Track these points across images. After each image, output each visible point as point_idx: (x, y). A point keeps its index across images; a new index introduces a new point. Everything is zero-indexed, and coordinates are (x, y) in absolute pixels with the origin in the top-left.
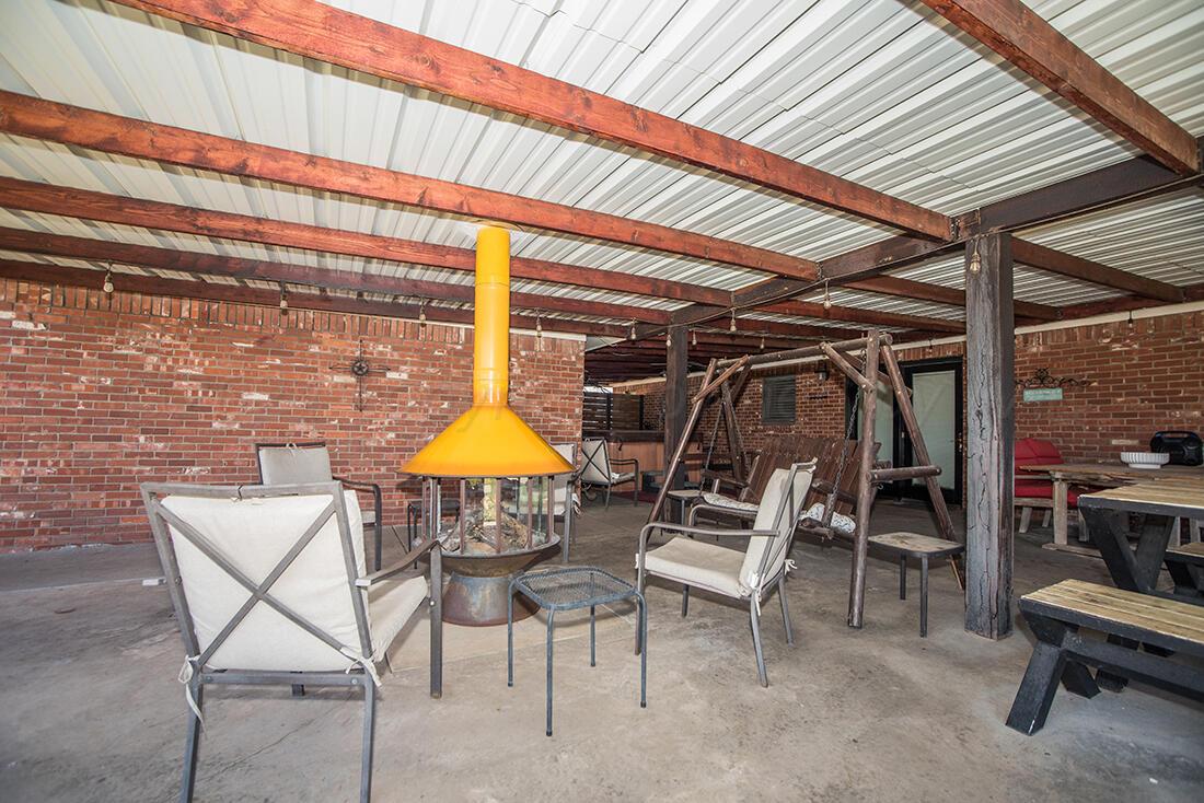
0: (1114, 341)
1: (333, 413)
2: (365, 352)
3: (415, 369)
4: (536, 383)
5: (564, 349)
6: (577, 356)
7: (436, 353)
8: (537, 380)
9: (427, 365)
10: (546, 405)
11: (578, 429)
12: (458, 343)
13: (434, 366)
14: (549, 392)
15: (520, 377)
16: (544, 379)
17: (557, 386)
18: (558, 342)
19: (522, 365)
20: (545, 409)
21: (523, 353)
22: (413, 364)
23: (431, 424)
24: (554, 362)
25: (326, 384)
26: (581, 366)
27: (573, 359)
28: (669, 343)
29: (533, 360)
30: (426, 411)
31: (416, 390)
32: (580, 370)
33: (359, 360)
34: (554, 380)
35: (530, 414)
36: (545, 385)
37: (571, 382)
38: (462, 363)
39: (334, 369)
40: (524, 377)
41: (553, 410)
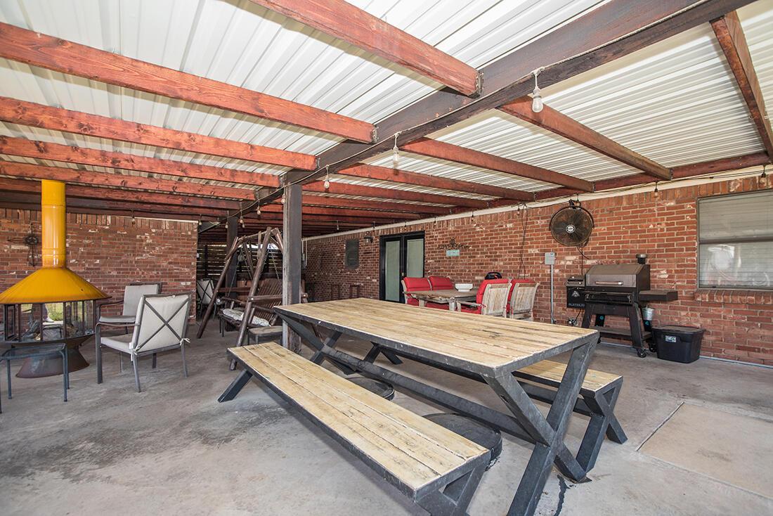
0: (478, 225)
1: (12, 268)
2: (35, 231)
3: (75, 240)
4: (163, 248)
5: (182, 228)
6: (192, 232)
7: (90, 231)
8: (164, 246)
9: (84, 239)
10: (170, 260)
11: (193, 273)
12: (106, 225)
13: (88, 239)
14: (173, 253)
15: (151, 244)
16: (168, 245)
17: (178, 249)
18: (178, 223)
19: (152, 238)
20: (170, 263)
21: (154, 231)
22: (72, 237)
23: (87, 273)
24: (175, 235)
25: (6, 250)
26: (195, 237)
27: (189, 233)
28: (227, 227)
29: (161, 235)
30: (84, 265)
31: (76, 253)
32: (194, 240)
33: (32, 235)
34: (176, 246)
35: (160, 266)
36: (170, 249)
37: (188, 247)
38: (110, 236)
39: (11, 241)
40: (154, 245)
41: (175, 263)
